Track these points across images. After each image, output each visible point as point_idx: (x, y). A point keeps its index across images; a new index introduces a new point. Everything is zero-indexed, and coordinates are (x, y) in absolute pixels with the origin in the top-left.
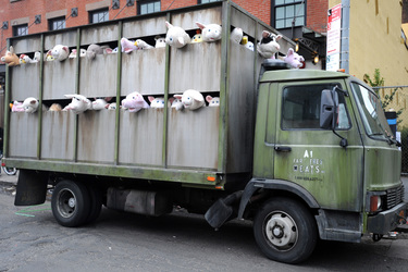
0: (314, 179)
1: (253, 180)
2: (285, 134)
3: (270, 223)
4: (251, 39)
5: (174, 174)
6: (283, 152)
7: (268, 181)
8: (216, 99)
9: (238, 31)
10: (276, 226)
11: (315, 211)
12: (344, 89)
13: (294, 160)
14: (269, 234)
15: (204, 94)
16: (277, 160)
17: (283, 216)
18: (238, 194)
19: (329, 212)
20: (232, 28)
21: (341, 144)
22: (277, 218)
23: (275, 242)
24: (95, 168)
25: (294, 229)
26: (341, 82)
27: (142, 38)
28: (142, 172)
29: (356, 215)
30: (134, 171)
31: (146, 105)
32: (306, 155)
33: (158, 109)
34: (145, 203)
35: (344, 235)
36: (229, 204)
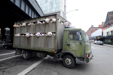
0: (75, 51)
1: (63, 51)
2: (69, 41)
3: (66, 60)
4: (62, 22)
5: (46, 50)
6: (69, 45)
7: (65, 51)
8: (55, 34)
9: (60, 20)
10: (67, 61)
11: (75, 58)
12: (81, 32)
13: (71, 47)
14: (66, 62)
15: (52, 33)
16: (67, 47)
17: (69, 59)
18: (60, 54)
19: (78, 58)
20: (58, 19)
21: (80, 43)
22: (68, 59)
23: (67, 64)
24: (30, 48)
25: (71, 62)
26: (80, 30)
27: (40, 22)
28: (39, 49)
29: (84, 58)
30: (38, 49)
31: (41, 35)
32: (73, 46)
33: (43, 36)
34: (41, 55)
35: (81, 63)
36: (58, 56)
